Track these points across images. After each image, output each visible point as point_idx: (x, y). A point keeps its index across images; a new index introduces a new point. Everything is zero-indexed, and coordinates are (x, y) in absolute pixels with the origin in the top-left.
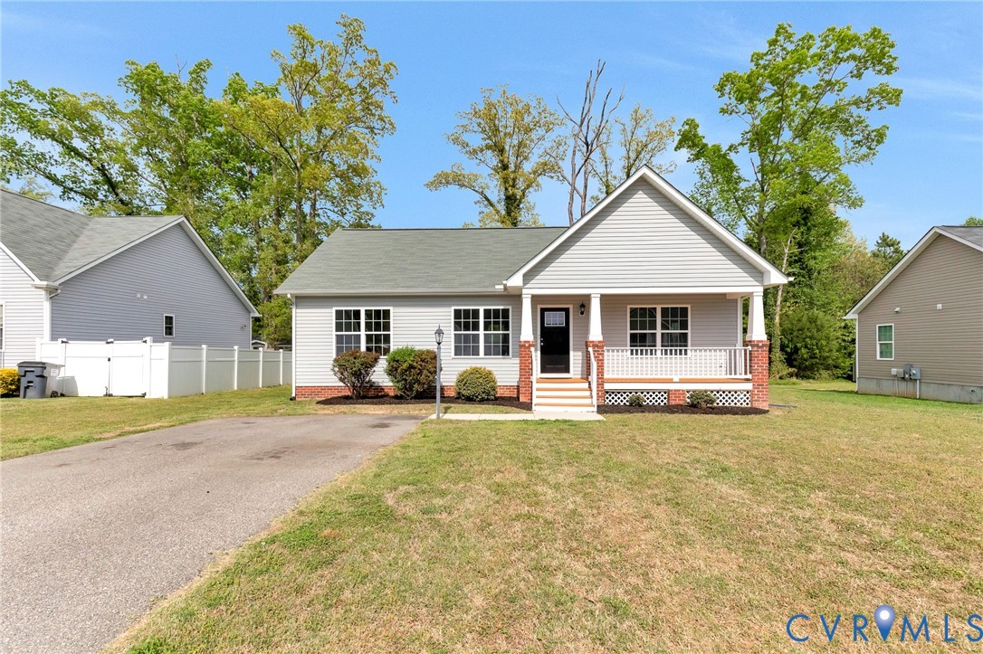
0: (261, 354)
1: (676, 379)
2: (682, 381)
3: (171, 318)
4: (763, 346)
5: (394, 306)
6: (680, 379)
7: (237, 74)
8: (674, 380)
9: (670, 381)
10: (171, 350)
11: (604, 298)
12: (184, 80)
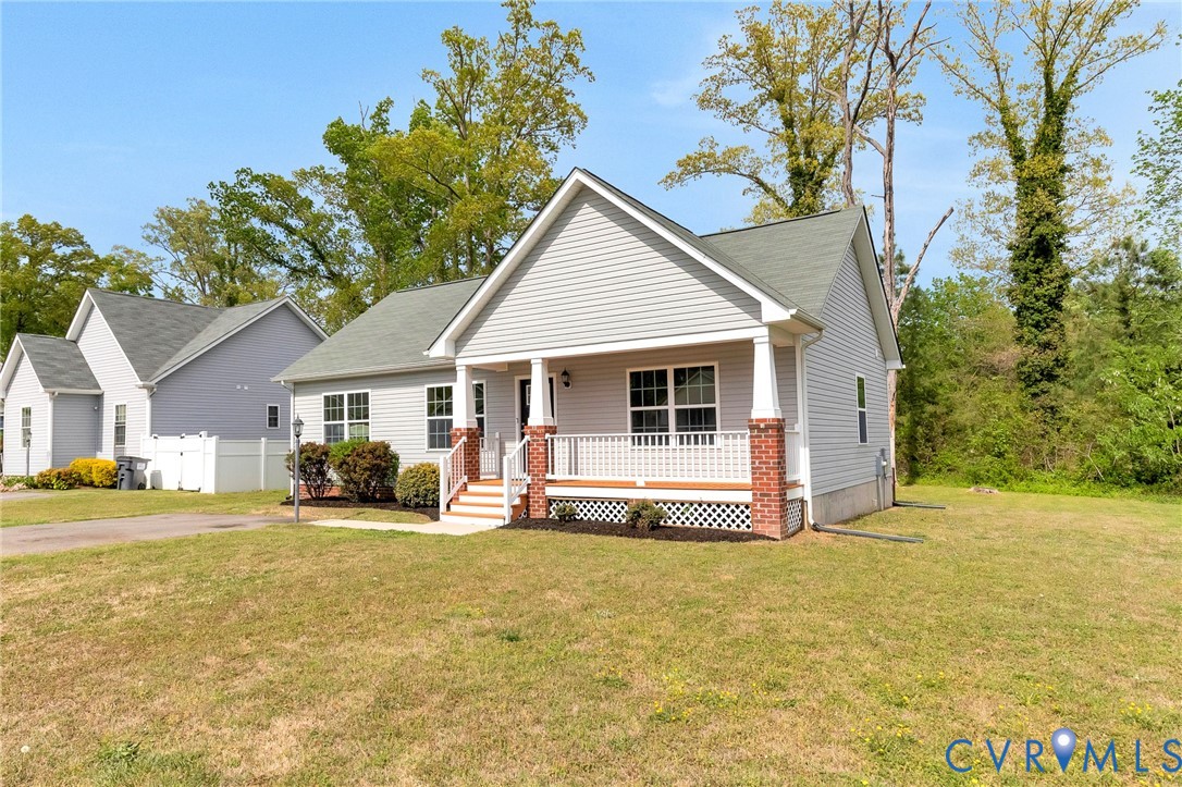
0: (263, 445)
1: (640, 483)
2: (649, 486)
3: (276, 408)
4: (768, 428)
5: (372, 388)
6: (647, 483)
7: (422, 102)
8: (638, 485)
9: (632, 486)
10: (218, 444)
11: (550, 364)
12: (368, 125)
